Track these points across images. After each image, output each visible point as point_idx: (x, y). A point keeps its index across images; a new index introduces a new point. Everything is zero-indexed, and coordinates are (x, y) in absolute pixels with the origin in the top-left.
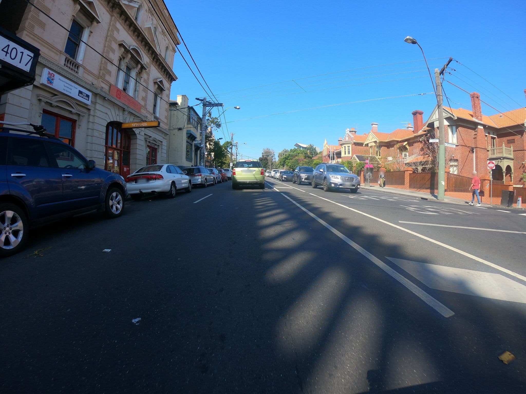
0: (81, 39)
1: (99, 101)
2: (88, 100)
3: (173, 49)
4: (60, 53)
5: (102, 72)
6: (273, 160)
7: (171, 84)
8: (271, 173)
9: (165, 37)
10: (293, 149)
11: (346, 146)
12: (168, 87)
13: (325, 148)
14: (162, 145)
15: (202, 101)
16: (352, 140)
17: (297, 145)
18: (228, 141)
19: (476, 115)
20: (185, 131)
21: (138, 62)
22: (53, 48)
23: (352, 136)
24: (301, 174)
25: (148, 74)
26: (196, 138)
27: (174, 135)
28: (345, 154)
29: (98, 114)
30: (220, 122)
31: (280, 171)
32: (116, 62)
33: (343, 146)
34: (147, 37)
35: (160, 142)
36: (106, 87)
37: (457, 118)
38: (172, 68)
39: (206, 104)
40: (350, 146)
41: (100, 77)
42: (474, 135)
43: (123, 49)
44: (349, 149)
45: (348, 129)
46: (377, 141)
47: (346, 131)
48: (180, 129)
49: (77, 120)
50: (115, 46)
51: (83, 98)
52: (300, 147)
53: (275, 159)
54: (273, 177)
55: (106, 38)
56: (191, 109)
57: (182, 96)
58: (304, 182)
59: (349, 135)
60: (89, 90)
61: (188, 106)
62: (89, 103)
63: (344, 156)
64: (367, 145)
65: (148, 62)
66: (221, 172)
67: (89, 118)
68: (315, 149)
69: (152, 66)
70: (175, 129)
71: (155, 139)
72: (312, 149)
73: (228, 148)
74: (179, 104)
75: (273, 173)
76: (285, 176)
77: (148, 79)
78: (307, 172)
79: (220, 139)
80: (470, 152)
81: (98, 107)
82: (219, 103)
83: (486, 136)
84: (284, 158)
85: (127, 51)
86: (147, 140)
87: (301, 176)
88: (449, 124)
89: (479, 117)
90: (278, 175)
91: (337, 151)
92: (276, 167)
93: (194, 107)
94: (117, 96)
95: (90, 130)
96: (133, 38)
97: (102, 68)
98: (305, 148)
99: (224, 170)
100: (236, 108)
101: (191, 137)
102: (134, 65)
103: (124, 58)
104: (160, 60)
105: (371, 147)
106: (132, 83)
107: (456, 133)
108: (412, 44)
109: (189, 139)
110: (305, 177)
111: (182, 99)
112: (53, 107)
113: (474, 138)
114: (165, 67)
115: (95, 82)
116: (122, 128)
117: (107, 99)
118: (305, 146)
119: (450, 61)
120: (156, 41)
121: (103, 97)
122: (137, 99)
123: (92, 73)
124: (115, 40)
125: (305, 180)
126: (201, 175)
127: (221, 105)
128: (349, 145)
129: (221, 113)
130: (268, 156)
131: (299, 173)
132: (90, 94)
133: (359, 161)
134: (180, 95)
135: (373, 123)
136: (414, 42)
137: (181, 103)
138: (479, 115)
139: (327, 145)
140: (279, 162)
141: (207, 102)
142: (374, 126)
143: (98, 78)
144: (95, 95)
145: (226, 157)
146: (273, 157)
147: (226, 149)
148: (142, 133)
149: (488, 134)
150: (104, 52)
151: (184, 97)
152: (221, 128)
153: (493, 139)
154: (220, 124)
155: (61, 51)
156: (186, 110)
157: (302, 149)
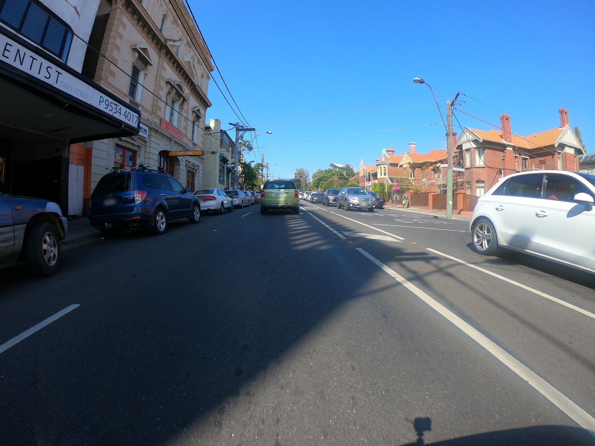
0: (137, 81)
1: (153, 134)
2: (146, 134)
3: (207, 76)
4: (126, 96)
5: (154, 108)
6: (307, 181)
7: (206, 110)
8: (303, 195)
9: (201, 66)
10: (327, 169)
11: (382, 166)
12: (204, 113)
13: (361, 169)
14: (199, 169)
15: (235, 125)
16: (388, 161)
17: (332, 165)
18: (259, 163)
19: (505, 136)
20: (218, 155)
21: (180, 96)
22: (121, 93)
23: (389, 157)
24: (329, 196)
25: (188, 105)
26: (228, 161)
27: (207, 158)
28: (381, 175)
29: (153, 145)
30: (251, 145)
31: (312, 193)
32: (164, 99)
33: (379, 167)
34: (187, 71)
35: (197, 167)
36: (158, 122)
37: (483, 140)
38: (207, 95)
39: (239, 129)
40: (386, 167)
41: (153, 113)
42: (503, 156)
43: (169, 86)
44: (385, 170)
45: (385, 149)
46: (411, 162)
47: (383, 151)
48: (213, 153)
49: (137, 151)
50: (163, 84)
51: (142, 132)
52: (336, 167)
53: (309, 180)
54: (305, 199)
55: (157, 77)
56: (223, 133)
57: (215, 120)
58: (332, 203)
59: (386, 155)
60: (146, 126)
61: (221, 130)
62: (146, 136)
63: (380, 177)
64: (401, 166)
65: (188, 93)
66: (254, 195)
67: (146, 149)
68: (352, 169)
69: (191, 96)
70: (208, 152)
71: (194, 164)
72: (348, 169)
73: (259, 170)
74: (212, 128)
75: (305, 196)
76: (316, 198)
77: (188, 109)
78: (335, 194)
79: (252, 162)
80: (497, 173)
81: (153, 139)
82: (252, 128)
83: (516, 157)
84: (318, 179)
85: (172, 87)
86: (188, 165)
87: (329, 198)
88: (476, 147)
89: (508, 139)
90: (309, 197)
91: (374, 172)
92: (310, 189)
93: (227, 132)
94: (166, 129)
95: (147, 159)
96: (176, 74)
97: (154, 105)
98: (342, 168)
99: (256, 192)
100: (268, 133)
101: (224, 160)
102: (177, 98)
103: (170, 93)
104: (198, 90)
105: (405, 168)
106: (176, 115)
107: (483, 155)
108: (420, 83)
109: (221, 162)
110: (332, 199)
111: (215, 123)
112: (122, 141)
113: (502, 160)
114: (201, 96)
115: (150, 118)
116: (169, 155)
117: (159, 132)
118: (341, 166)
119: (458, 95)
120: (194, 73)
121: (156, 130)
122: (180, 129)
123: (147, 110)
124: (163, 78)
125: (332, 201)
126: (238, 197)
127: (254, 129)
128: (384, 166)
129: (253, 138)
130: (301, 177)
131: (327, 195)
132: (147, 128)
133: (391, 183)
134: (213, 119)
135: (411, 143)
136: (422, 82)
137: (214, 127)
138: (508, 136)
139: (363, 166)
140: (313, 183)
141: (240, 126)
142: (411, 145)
143: (152, 114)
144: (150, 128)
145: (257, 180)
146: (307, 178)
147: (258, 171)
148: (184, 160)
149: (519, 155)
150: (155, 90)
151: (217, 121)
152: (253, 151)
153: (525, 160)
154: (252, 147)
155: (126, 95)
156: (219, 134)
157: (337, 169)
